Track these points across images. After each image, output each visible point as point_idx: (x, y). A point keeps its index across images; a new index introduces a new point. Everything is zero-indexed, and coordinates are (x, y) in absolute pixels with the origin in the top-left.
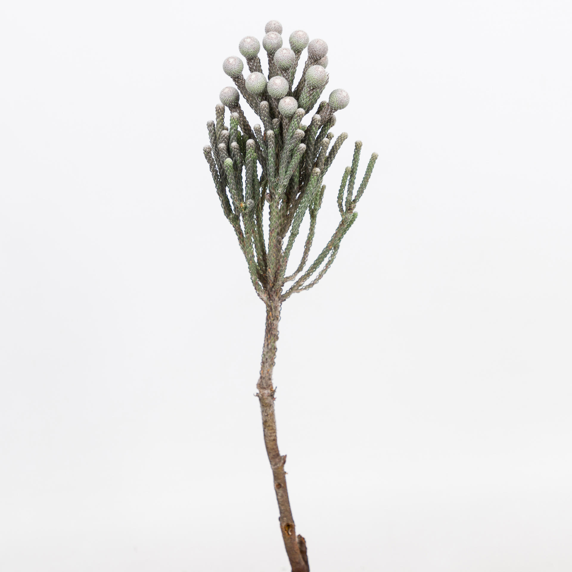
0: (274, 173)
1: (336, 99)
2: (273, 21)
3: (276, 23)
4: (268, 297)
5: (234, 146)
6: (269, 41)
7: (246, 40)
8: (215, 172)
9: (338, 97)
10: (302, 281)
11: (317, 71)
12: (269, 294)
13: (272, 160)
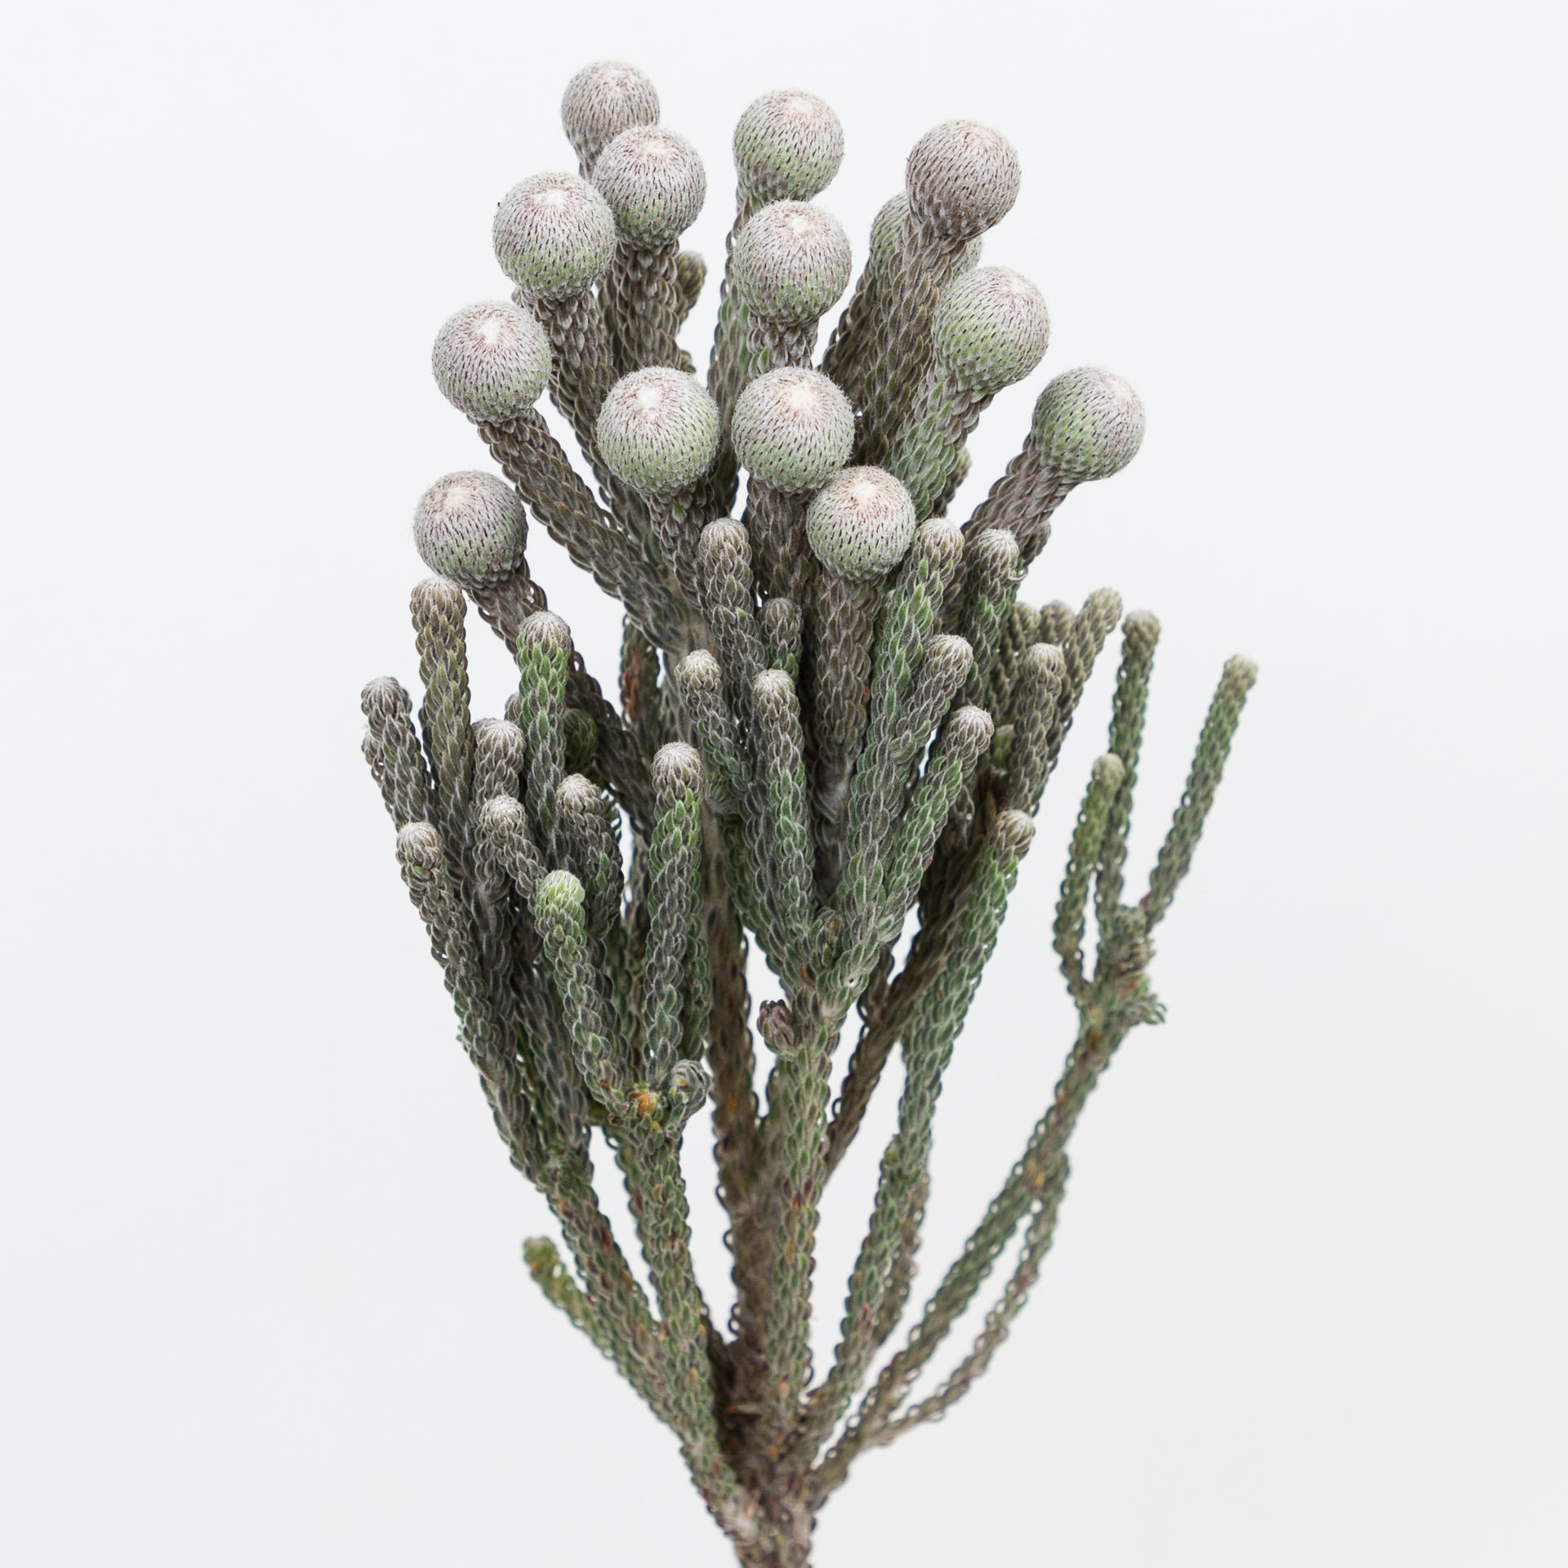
0: (808, 892)
2: (606, 65)
3: (627, 77)
4: (761, 1513)
5: (581, 799)
6: (643, 180)
7: (537, 198)
8: (463, 959)
10: (899, 1379)
11: (1007, 301)
12: (763, 1502)
13: (797, 826)
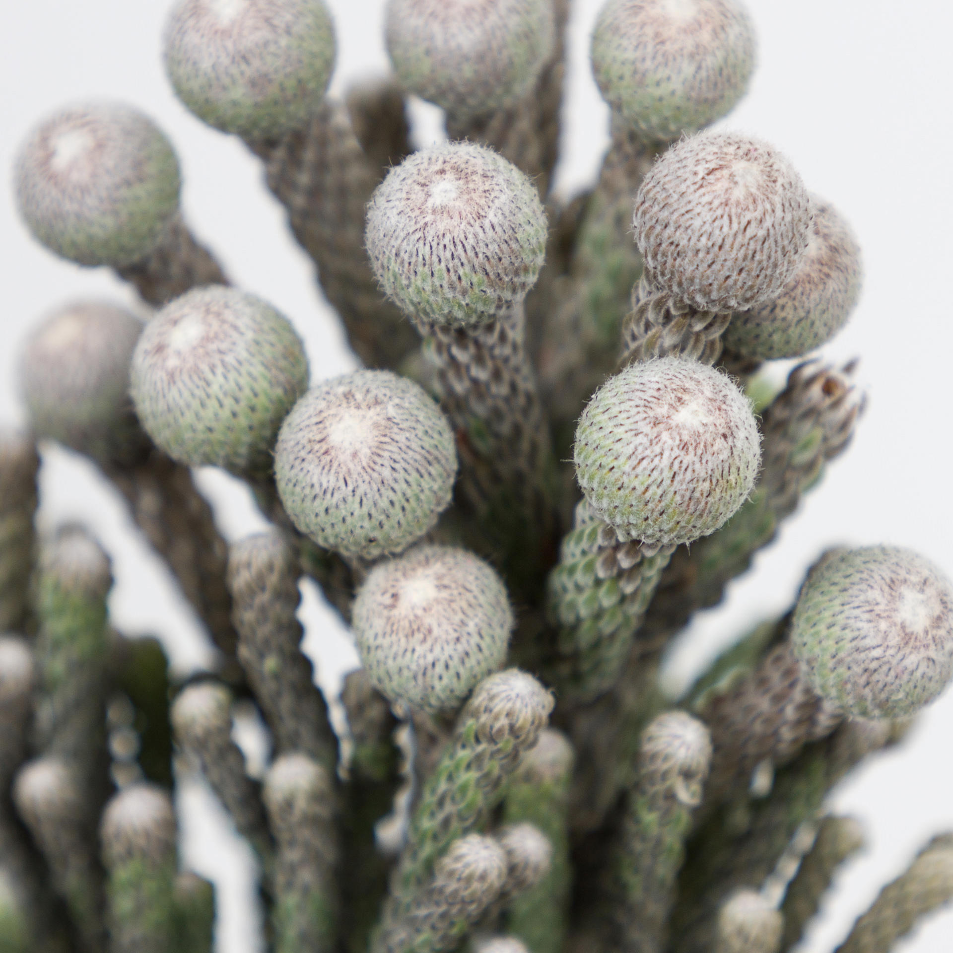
1: (831, 642)
9: (849, 634)
